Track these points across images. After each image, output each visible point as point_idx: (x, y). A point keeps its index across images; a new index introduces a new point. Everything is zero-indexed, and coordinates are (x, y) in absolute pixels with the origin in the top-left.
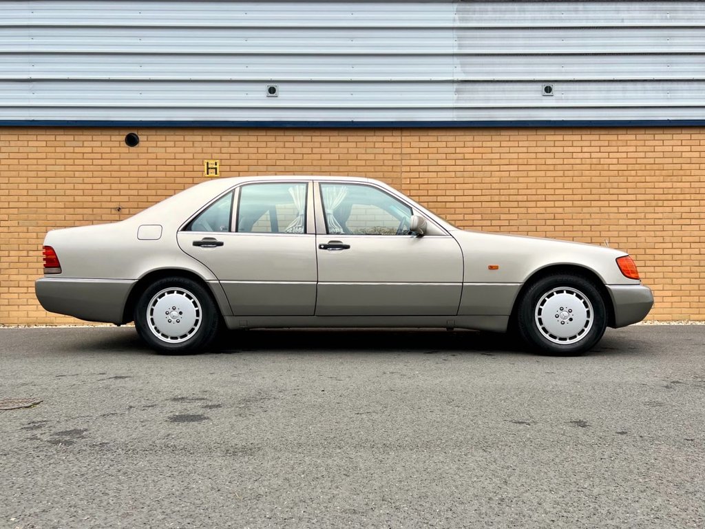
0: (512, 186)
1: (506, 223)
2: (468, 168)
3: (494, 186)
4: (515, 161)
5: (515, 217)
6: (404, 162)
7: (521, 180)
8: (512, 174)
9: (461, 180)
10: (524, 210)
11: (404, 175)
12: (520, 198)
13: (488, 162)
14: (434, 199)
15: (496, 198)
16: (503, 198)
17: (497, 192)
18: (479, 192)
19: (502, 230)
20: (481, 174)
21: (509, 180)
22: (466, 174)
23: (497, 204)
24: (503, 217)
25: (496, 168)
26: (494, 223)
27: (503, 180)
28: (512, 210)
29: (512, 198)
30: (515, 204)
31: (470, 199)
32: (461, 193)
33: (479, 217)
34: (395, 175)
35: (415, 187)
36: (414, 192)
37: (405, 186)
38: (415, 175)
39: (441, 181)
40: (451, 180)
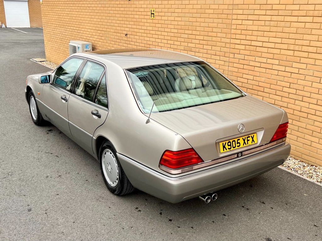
0: (306, 37)
1: (296, 71)
2: (275, 18)
3: (292, 36)
4: (311, 13)
5: (304, 66)
6: (235, 12)
7: (314, 32)
8: (308, 25)
9: (267, 29)
10: (312, 61)
11: (234, 22)
12: (310, 49)
13: (289, 13)
14: (249, 43)
15: (292, 47)
16: (297, 48)
17: (292, 41)
18: (279, 40)
19: (292, 77)
20: (283, 24)
21: (303, 31)
22: (272, 23)
23: (291, 53)
24: (295, 65)
25: (295, 19)
26: (288, 69)
27: (300, 31)
28: (303, 60)
29: (305, 48)
30: (306, 55)
31: (272, 45)
32: (266, 39)
33: (277, 62)
35: (239, 32)
36: (238, 36)
37: (233, 31)
38: (240, 22)
39: (255, 28)
40: (261, 28)
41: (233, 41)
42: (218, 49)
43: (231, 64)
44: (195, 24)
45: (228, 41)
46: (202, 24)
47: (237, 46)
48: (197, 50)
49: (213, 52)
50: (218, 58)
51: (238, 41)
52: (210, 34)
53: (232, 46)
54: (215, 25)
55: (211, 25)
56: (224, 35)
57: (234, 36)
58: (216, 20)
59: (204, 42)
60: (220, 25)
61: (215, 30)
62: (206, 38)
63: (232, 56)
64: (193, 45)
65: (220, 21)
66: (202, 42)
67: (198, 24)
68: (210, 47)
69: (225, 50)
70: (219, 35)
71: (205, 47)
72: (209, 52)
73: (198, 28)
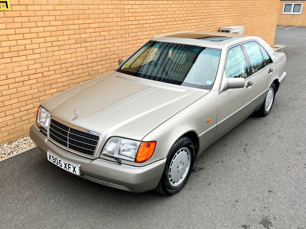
0: (165, 13)
3: (160, 13)
7: (168, 9)
8: (166, 6)
9: (148, 10)
11: (126, 7)
16: (162, 20)
17: (161, 17)
18: (155, 17)
20: (155, 6)
21: (165, 9)
22: (150, 6)
27: (163, 10)
34: (121, 6)
35: (131, 14)
36: (130, 19)
37: (126, 15)
38: (130, 7)
39: (141, 10)
40: (145, 10)
41: (127, 23)
42: (115, 32)
43: (127, 43)
44: (86, 12)
45: (123, 23)
46: (96, 11)
47: (130, 27)
48: (93, 39)
49: (111, 37)
50: (116, 41)
51: (130, 23)
52: (106, 20)
53: (127, 27)
54: (110, 11)
55: (105, 11)
56: (119, 19)
57: (127, 19)
58: (110, 6)
59: (101, 29)
60: (114, 11)
61: (110, 15)
62: (101, 25)
63: (127, 35)
64: (88, 35)
65: (114, 6)
66: (97, 30)
67: (90, 11)
68: (107, 33)
69: (121, 32)
70: (115, 19)
71: (102, 34)
72: (107, 37)
73: (91, 16)
